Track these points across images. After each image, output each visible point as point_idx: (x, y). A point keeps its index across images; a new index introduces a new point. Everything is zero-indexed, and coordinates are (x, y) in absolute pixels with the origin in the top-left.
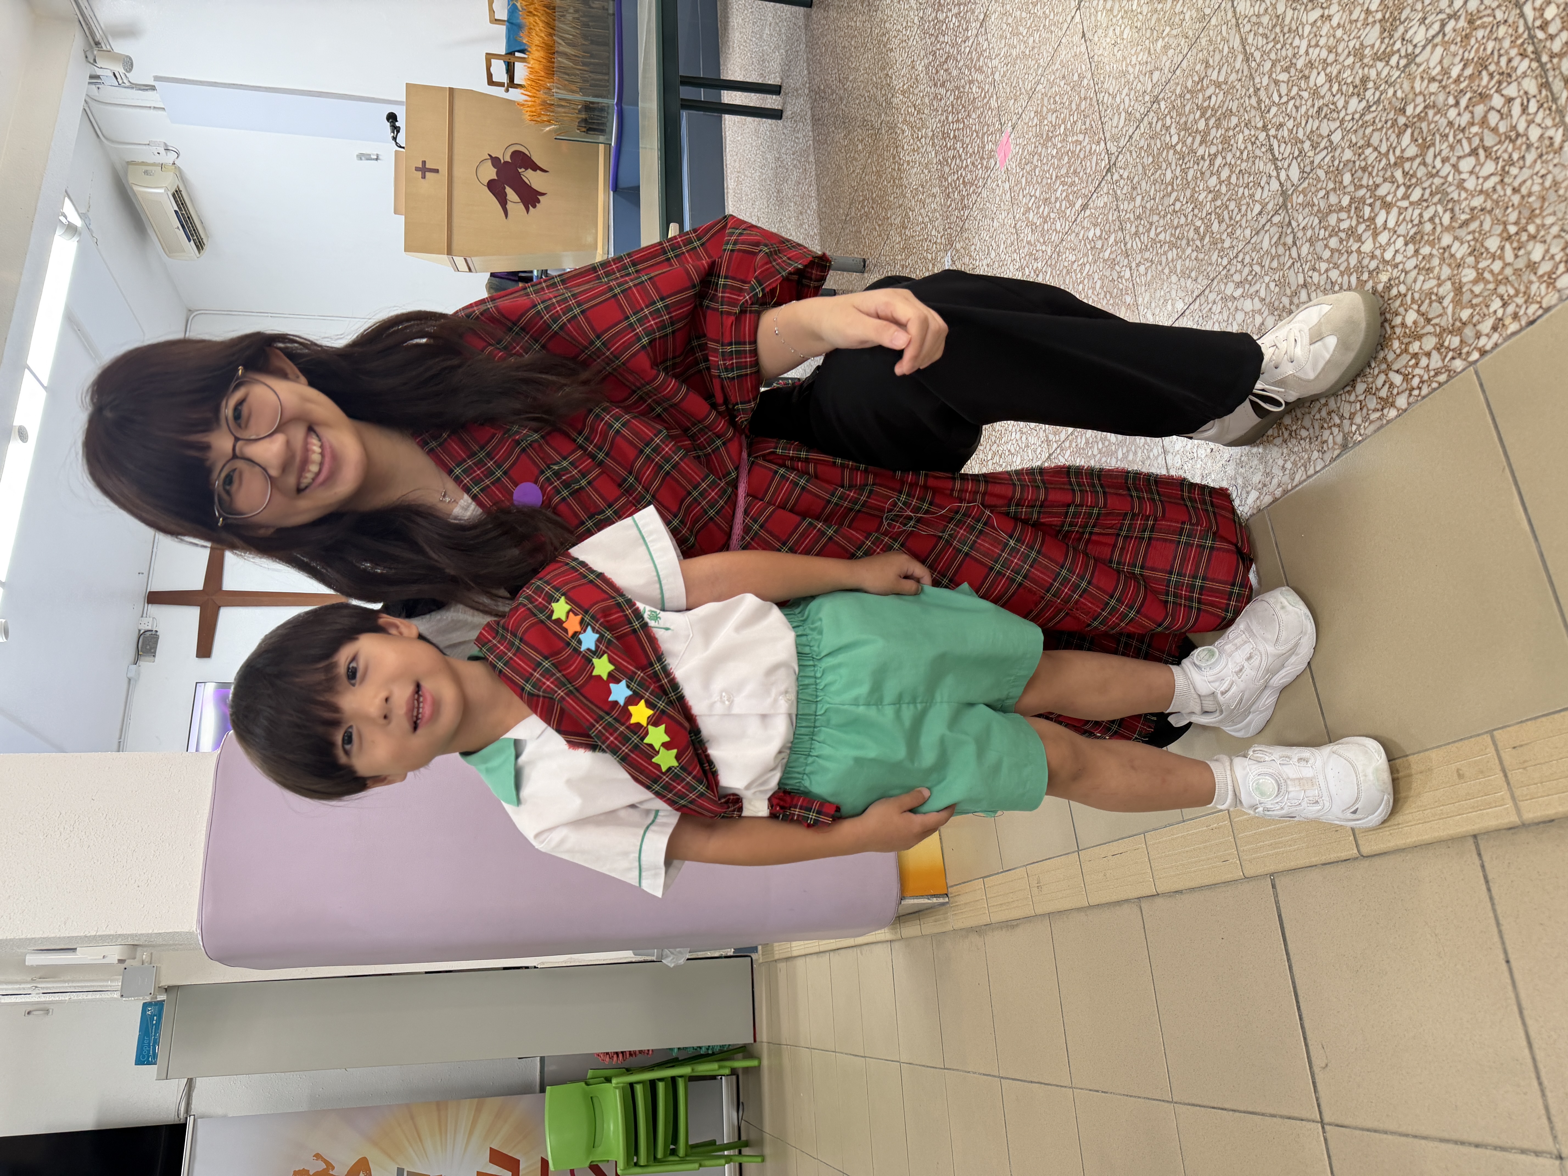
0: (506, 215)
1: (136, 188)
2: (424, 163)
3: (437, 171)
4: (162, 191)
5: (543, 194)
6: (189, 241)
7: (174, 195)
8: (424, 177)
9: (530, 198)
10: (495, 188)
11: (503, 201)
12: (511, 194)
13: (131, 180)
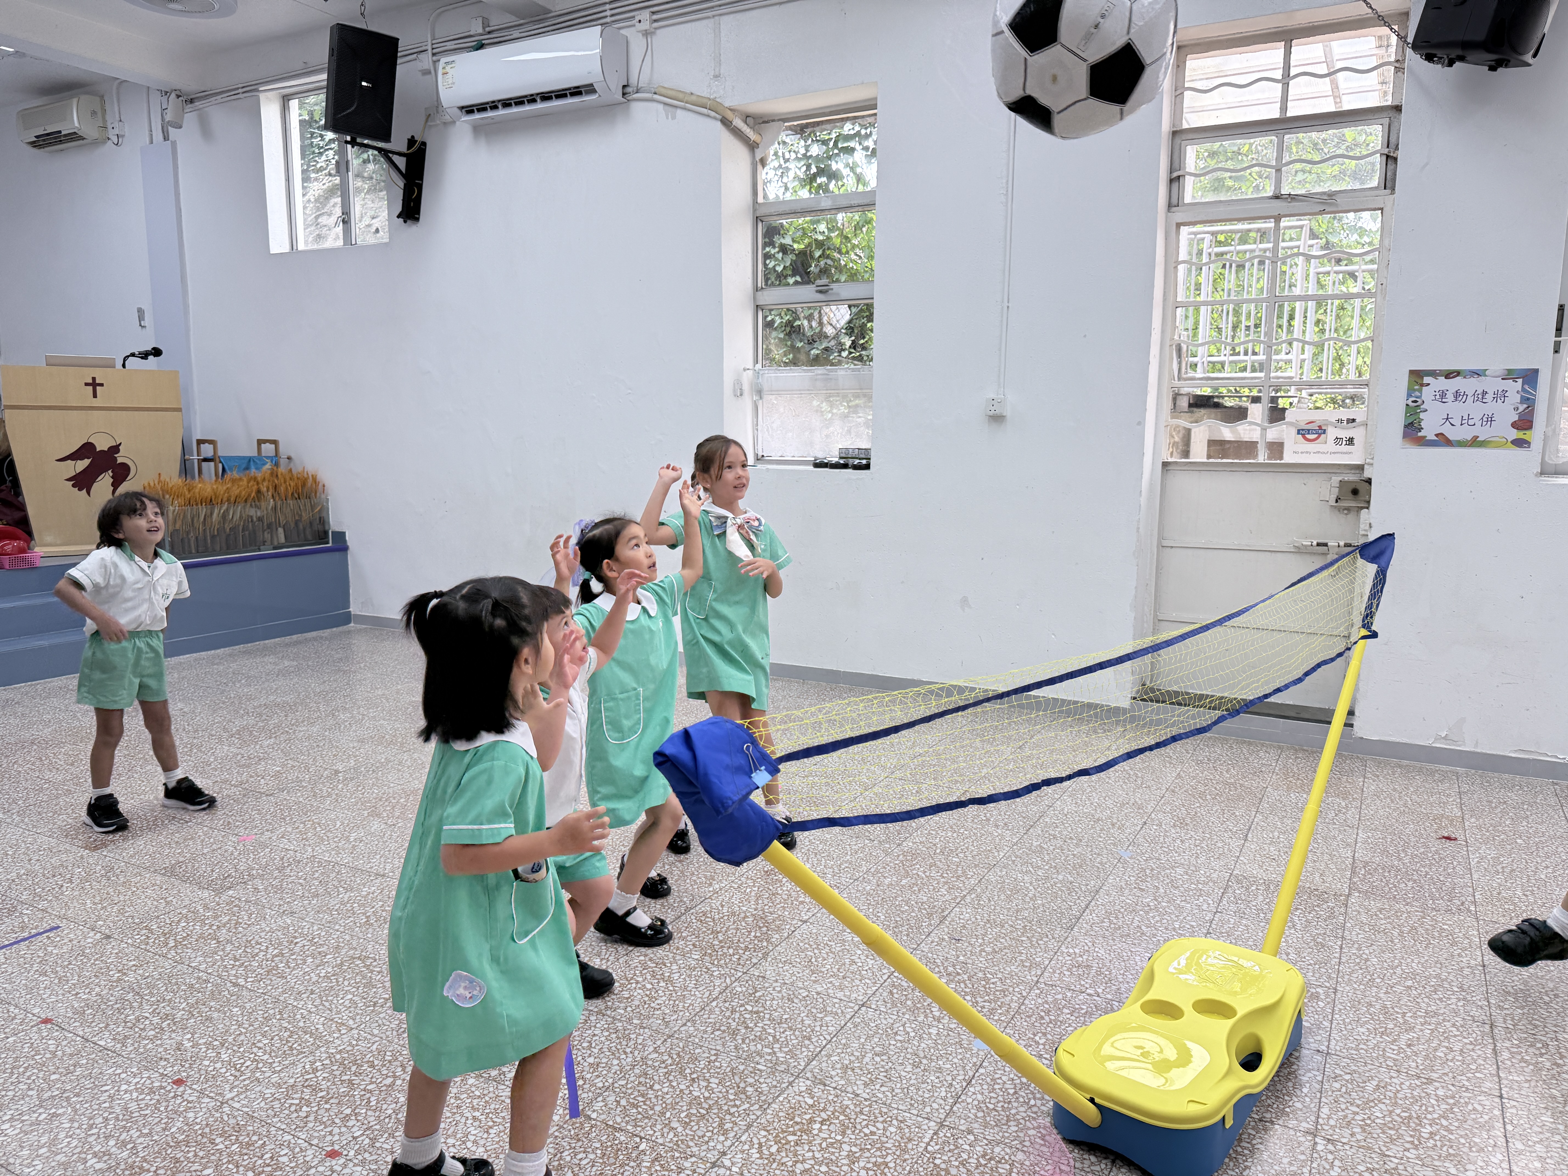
0: (58, 460)
1: (75, 101)
2: (102, 385)
3: (95, 396)
4: (77, 124)
5: (89, 493)
6: (36, 137)
7: (75, 133)
8: (87, 384)
9: (83, 481)
10: (86, 450)
11: (74, 456)
13: (83, 97)
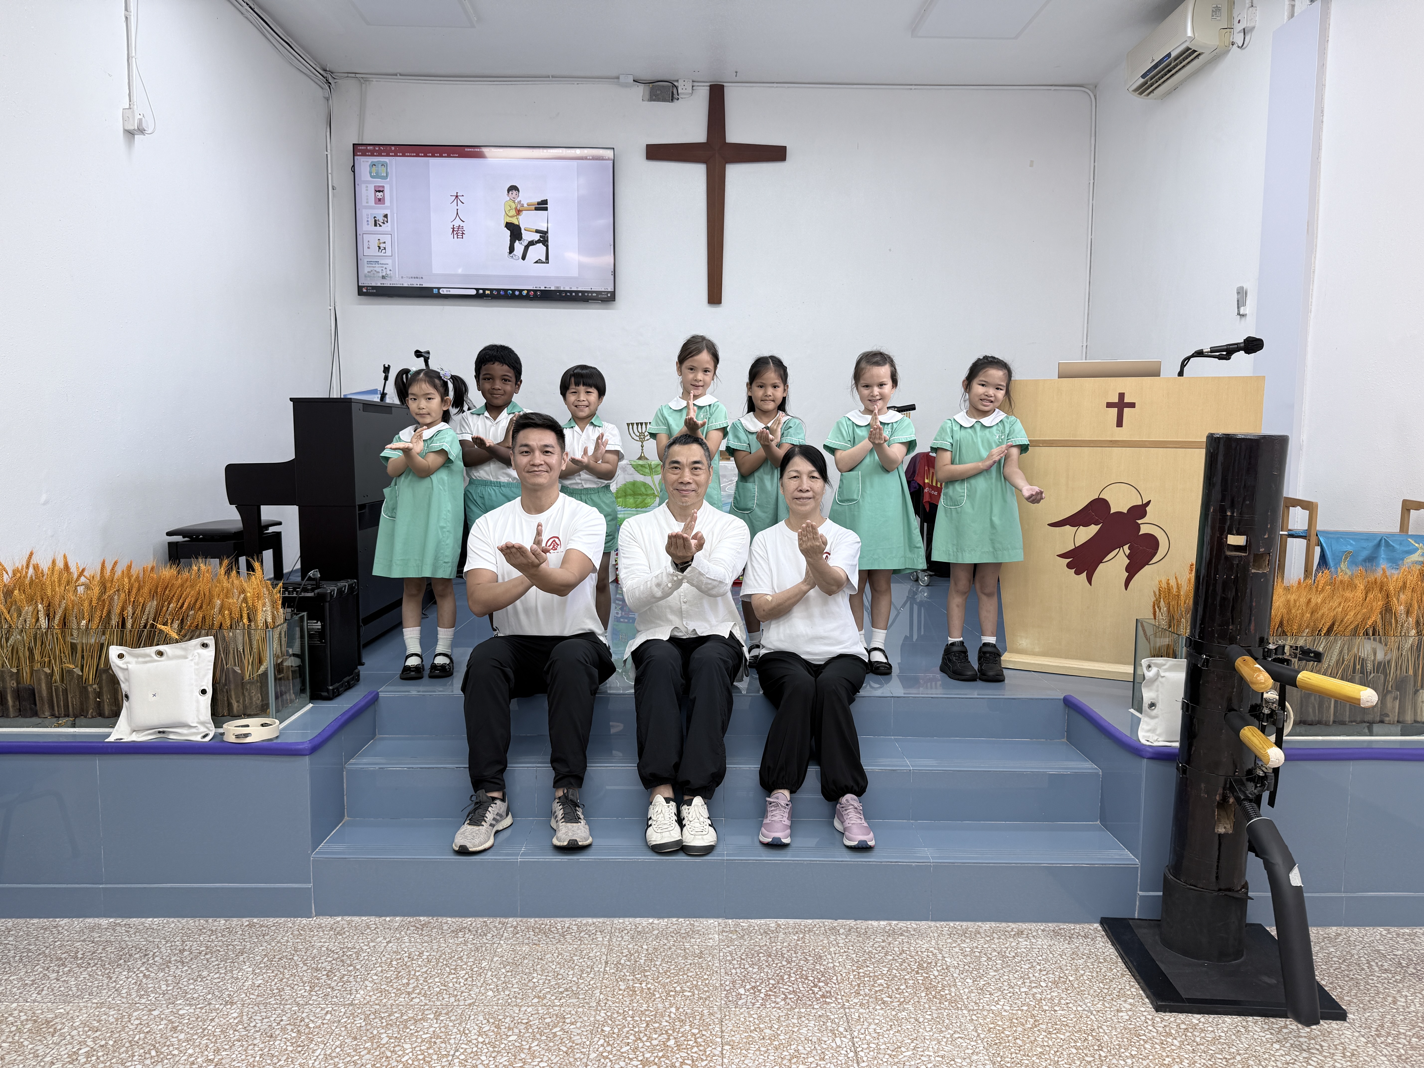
0: (1050, 525)
2: (1134, 405)
3: (1120, 423)
4: (1189, 33)
5: (1089, 580)
6: (1143, 76)
7: (1188, 49)
8: (1109, 405)
9: (1083, 561)
10: (1096, 510)
11: (1076, 520)
12: (1086, 533)
